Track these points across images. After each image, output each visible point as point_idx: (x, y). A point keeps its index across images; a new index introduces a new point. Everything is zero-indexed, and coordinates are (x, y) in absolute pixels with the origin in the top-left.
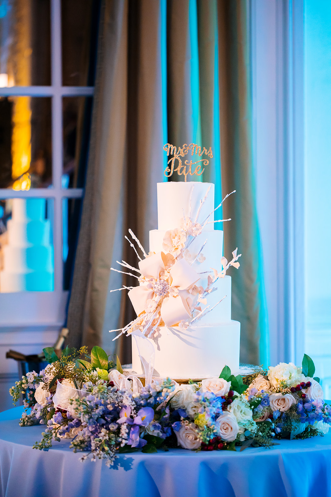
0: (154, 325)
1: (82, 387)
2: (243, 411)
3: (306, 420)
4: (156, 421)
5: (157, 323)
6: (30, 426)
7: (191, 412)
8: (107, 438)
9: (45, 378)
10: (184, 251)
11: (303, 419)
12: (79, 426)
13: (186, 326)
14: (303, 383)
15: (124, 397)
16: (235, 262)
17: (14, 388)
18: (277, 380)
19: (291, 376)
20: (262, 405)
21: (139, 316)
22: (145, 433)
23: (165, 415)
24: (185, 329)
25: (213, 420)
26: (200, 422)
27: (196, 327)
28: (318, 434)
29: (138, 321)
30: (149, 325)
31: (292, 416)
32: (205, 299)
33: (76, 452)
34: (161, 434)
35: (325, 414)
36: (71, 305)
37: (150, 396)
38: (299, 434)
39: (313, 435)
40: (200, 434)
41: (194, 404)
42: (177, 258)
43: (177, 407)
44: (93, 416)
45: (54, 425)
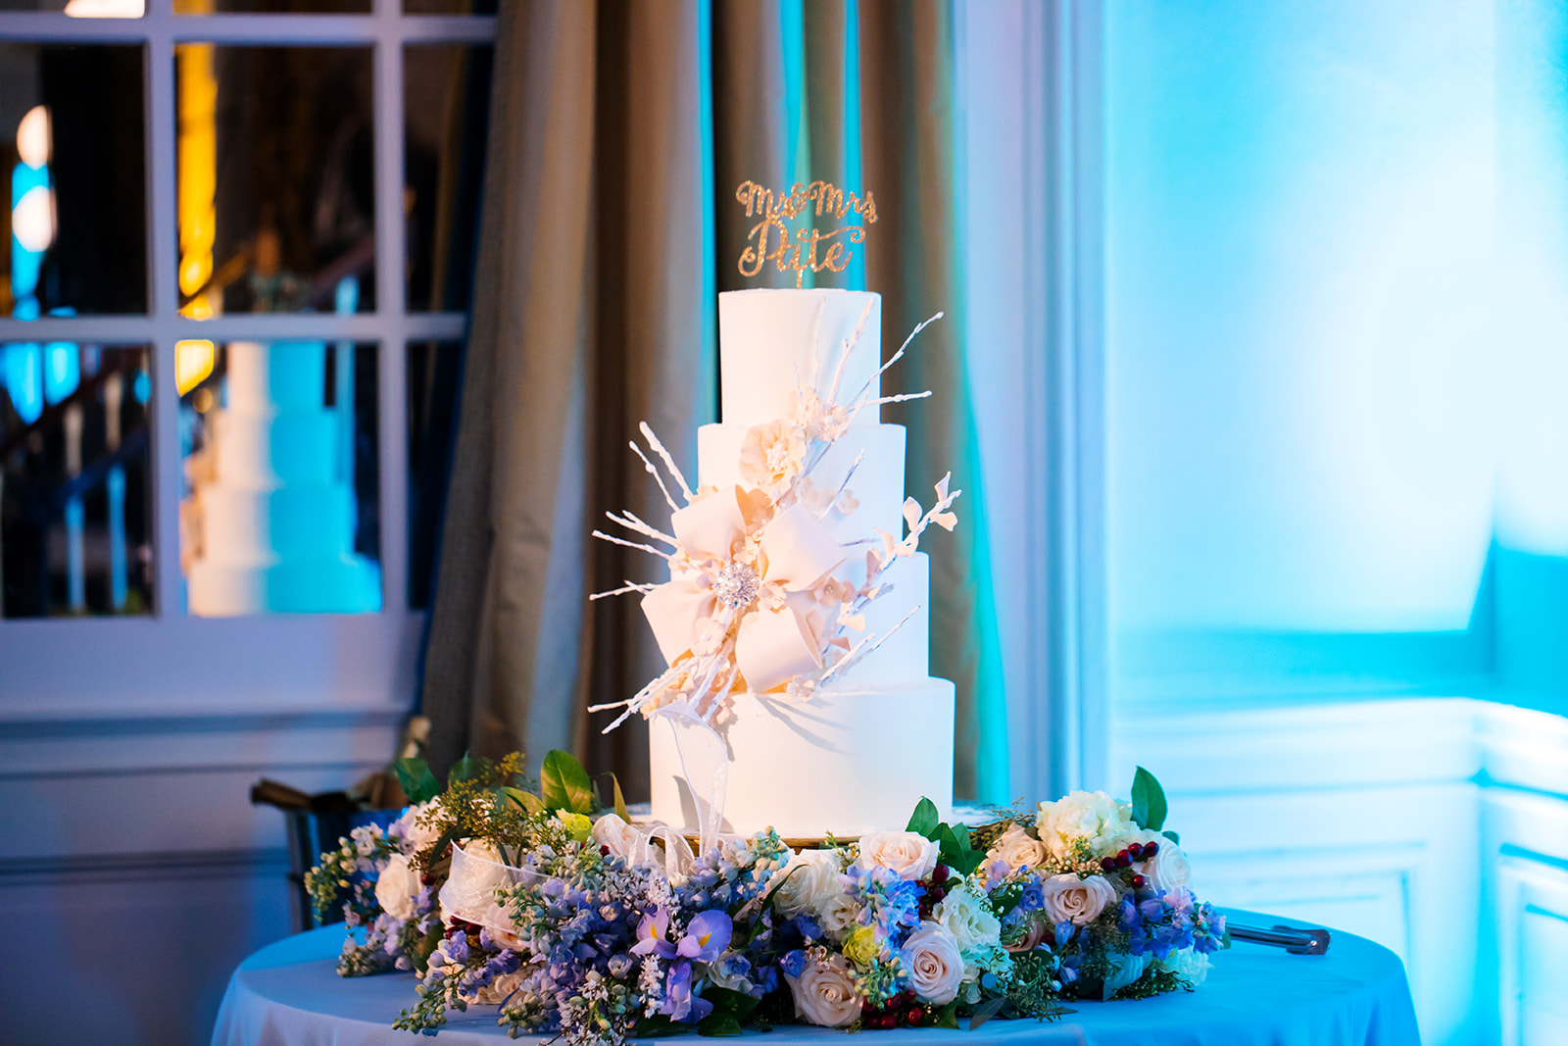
0: (718, 690)
1: (523, 860)
2: (975, 922)
3: (1147, 947)
4: (735, 951)
5: (724, 684)
6: (369, 975)
7: (833, 925)
8: (605, 994)
9: (404, 842)
10: (798, 483)
11: (1138, 944)
12: (515, 969)
13: (808, 692)
14: (1136, 845)
15: (652, 883)
16: (944, 511)
17: (319, 873)
18: (1064, 838)
19: (1101, 825)
20: (1022, 908)
21: (675, 664)
22: (705, 983)
23: (760, 932)
24: (805, 699)
25: (894, 947)
26: (859, 950)
27: (835, 694)
28: (1178, 985)
29: (673, 679)
30: (704, 688)
31: (1105, 936)
32: (861, 616)
33: (515, 1036)
34: (750, 987)
35: (1199, 927)
36: (432, 649)
37: (720, 882)
38: (1127, 987)
39: (1165, 987)
40: (861, 981)
41: (840, 901)
42: (781, 504)
43: (793, 912)
44: (562, 937)
45: (447, 965)
